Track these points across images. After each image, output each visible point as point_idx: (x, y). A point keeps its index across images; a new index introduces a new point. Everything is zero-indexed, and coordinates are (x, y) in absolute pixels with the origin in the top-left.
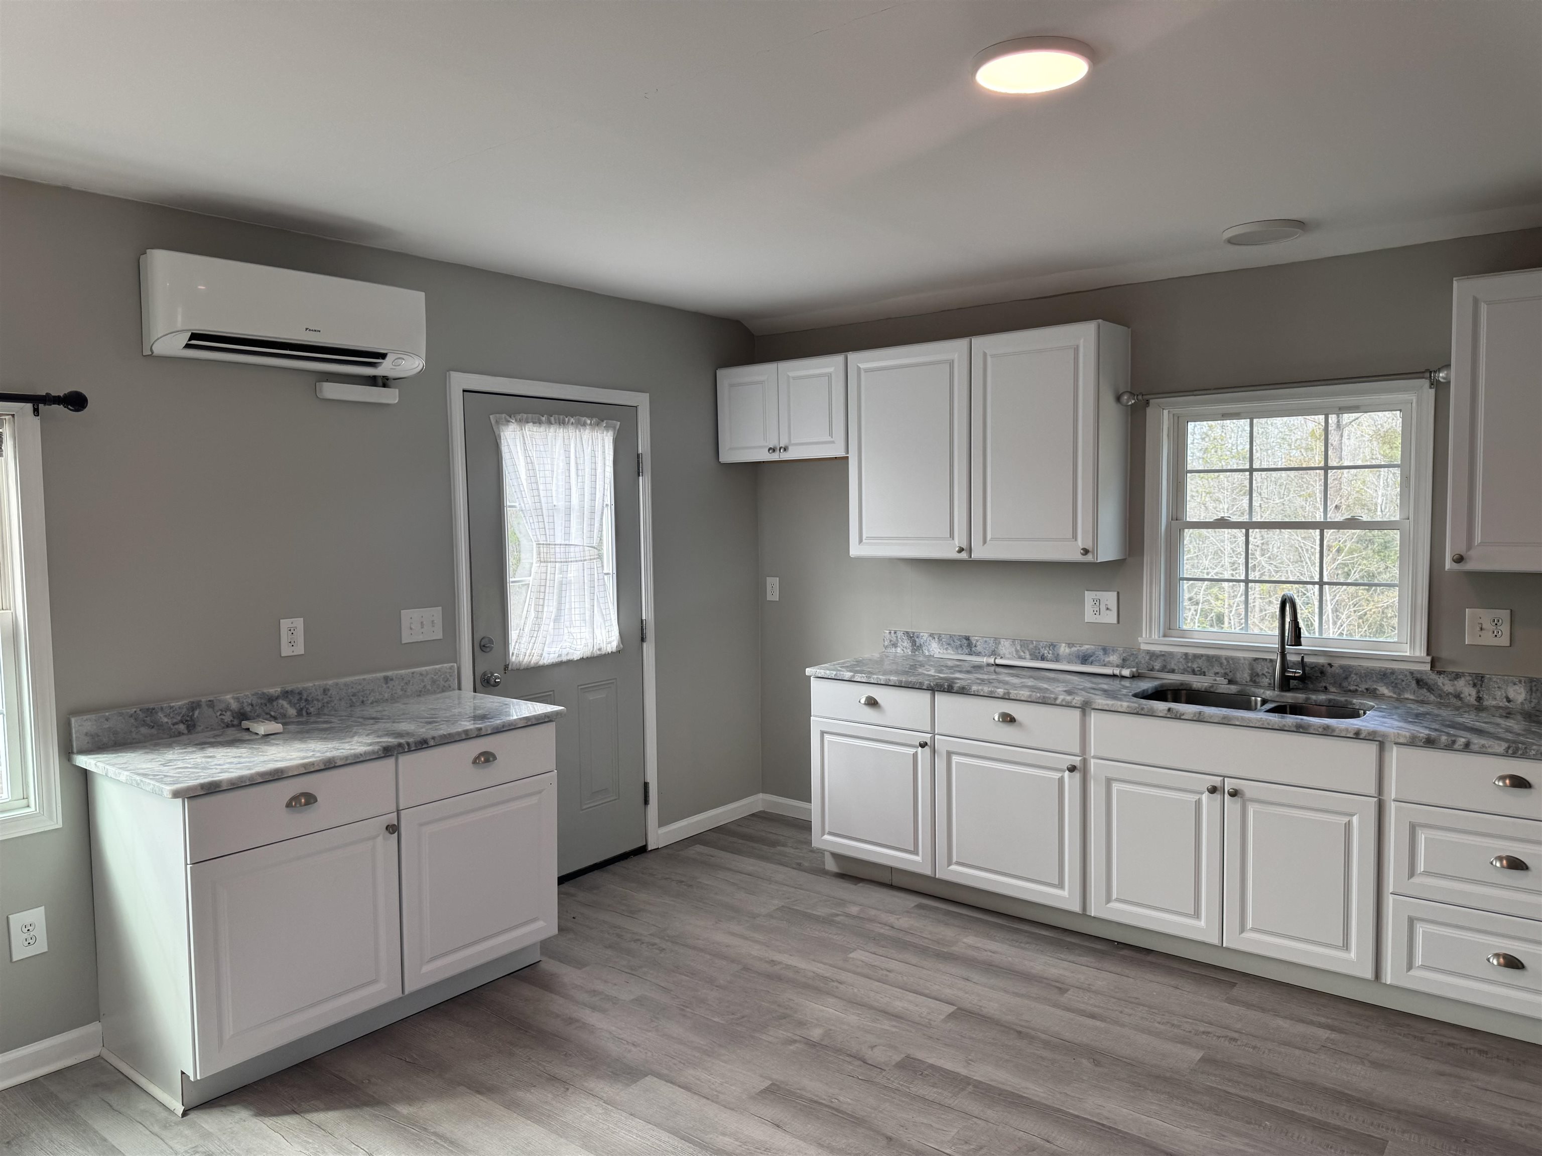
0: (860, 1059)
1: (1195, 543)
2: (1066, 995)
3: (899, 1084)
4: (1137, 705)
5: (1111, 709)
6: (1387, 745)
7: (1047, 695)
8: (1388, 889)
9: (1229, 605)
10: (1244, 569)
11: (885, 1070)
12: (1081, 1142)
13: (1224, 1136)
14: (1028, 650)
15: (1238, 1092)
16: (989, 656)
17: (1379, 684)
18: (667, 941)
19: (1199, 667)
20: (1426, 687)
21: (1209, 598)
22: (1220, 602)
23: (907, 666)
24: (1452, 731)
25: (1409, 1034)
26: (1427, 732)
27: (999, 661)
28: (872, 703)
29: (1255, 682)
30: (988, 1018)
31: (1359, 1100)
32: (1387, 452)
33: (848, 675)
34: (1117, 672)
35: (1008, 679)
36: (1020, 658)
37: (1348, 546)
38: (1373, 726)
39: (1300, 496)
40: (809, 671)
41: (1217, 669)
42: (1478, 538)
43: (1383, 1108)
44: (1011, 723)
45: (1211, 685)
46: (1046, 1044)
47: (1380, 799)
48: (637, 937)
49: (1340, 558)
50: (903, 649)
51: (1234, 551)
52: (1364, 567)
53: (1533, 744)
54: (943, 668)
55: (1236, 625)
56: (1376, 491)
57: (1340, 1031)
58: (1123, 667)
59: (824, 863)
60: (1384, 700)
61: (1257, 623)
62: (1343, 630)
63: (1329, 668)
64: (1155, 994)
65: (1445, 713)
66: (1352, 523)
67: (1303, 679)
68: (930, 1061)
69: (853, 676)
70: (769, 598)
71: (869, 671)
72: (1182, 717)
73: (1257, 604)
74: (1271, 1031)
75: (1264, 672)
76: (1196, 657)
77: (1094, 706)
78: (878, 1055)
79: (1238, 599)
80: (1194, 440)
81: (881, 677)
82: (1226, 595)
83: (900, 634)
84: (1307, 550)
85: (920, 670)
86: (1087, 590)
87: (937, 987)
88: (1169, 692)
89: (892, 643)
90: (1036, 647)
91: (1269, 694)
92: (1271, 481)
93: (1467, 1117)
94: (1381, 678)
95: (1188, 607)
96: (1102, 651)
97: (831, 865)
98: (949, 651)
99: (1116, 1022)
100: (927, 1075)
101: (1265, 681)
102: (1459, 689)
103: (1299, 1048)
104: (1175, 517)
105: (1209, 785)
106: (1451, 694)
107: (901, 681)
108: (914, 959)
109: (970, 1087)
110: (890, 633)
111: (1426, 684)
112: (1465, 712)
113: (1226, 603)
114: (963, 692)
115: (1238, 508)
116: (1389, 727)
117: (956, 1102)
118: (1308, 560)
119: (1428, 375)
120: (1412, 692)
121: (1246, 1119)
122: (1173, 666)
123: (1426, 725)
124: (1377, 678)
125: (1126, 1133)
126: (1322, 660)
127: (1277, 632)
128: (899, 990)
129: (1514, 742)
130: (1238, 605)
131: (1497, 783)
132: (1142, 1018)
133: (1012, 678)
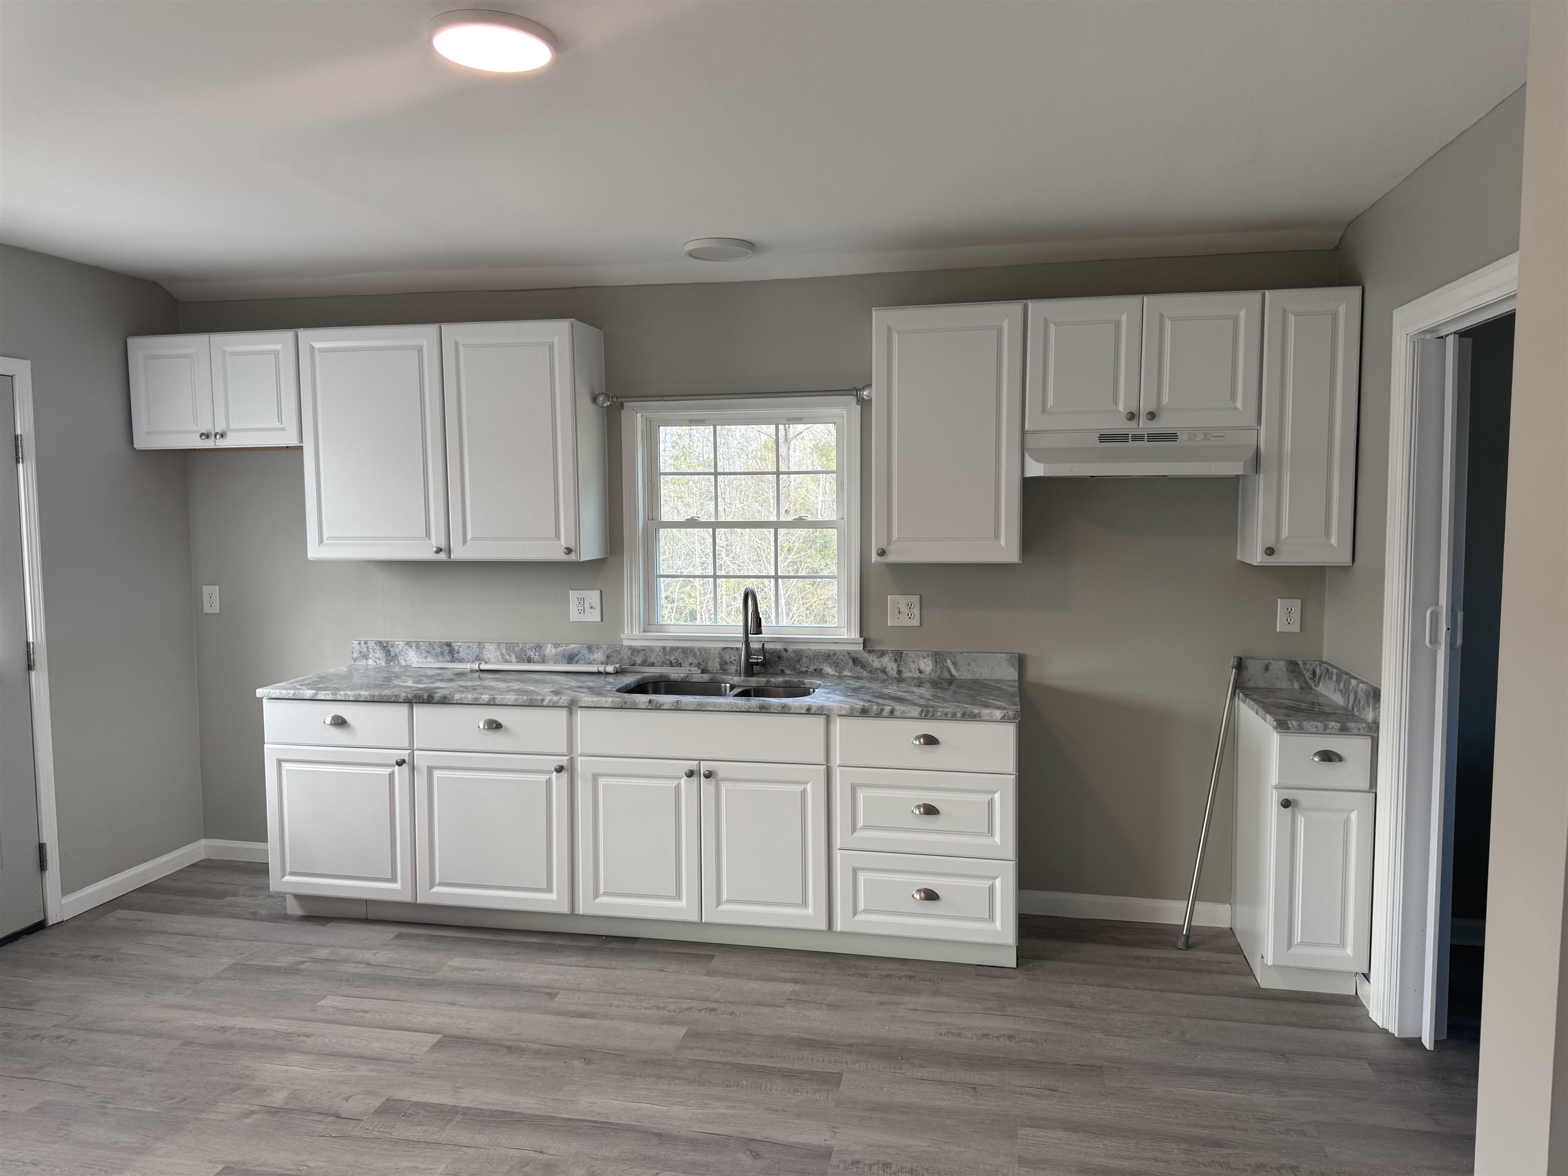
0: (333, 1115)
1: (669, 545)
2: (556, 999)
3: (379, 1131)
4: (620, 700)
5: (597, 706)
6: (832, 718)
7: (534, 697)
8: (837, 846)
9: (700, 602)
10: (712, 568)
11: (362, 1120)
12: (574, 1144)
13: (707, 1104)
14: (514, 653)
15: (718, 1059)
16: (473, 662)
17: (825, 665)
18: (78, 1029)
19: (676, 659)
20: (860, 664)
21: (683, 596)
22: (693, 599)
23: (381, 679)
24: (880, 701)
25: (856, 974)
26: (862, 703)
27: (483, 667)
28: (340, 722)
29: (724, 670)
30: (476, 1039)
31: (819, 1042)
32: (825, 463)
33: (309, 693)
34: (602, 669)
35: (493, 684)
36: (506, 661)
37: (797, 546)
38: (821, 701)
39: (756, 502)
40: (260, 692)
41: (691, 660)
42: (895, 536)
43: (838, 1045)
44: (497, 730)
45: (686, 675)
46: (537, 1053)
47: (828, 766)
48: (35, 1033)
49: (791, 556)
50: (377, 659)
51: (703, 552)
52: (809, 565)
53: (940, 707)
54: (422, 678)
55: (707, 620)
56: (817, 498)
57: (803, 982)
58: (607, 664)
59: (285, 907)
60: (828, 678)
61: (725, 618)
62: (794, 621)
63: (784, 653)
64: (641, 980)
65: (875, 686)
66: (800, 523)
67: (763, 664)
68: (414, 1099)
69: (316, 694)
70: (207, 609)
71: (335, 687)
72: (662, 708)
73: (724, 600)
74: (746, 994)
75: (732, 660)
76: (673, 649)
77: (580, 705)
78: (353, 1107)
79: (708, 596)
80: (665, 448)
81: (349, 693)
82: (698, 593)
83: (371, 644)
84: (764, 550)
85: (396, 682)
86: (571, 590)
87: (420, 1018)
88: (650, 685)
89: (362, 654)
90: (521, 649)
91: (736, 680)
92: (733, 488)
93: (902, 1037)
94: (826, 659)
95: (665, 605)
96: (587, 649)
97: (294, 909)
98: (429, 660)
99: (605, 1017)
100: (410, 1114)
101: (733, 668)
102: (884, 665)
103: (769, 1006)
104: (650, 517)
105: (686, 770)
106: (879, 669)
107: (374, 696)
108: (393, 994)
109: (459, 1116)
110: (360, 643)
111: (860, 662)
112: (890, 684)
113: (698, 600)
114: (445, 701)
115: (705, 512)
116: (833, 702)
117: (443, 1136)
118: (765, 559)
119: (855, 392)
120: (850, 669)
121: (726, 1083)
122: (652, 659)
123: (861, 697)
124: (822, 659)
125: (617, 1124)
126: (779, 646)
127: (741, 623)
128: (377, 1030)
129: (926, 706)
130: (708, 602)
131: (914, 742)
132: (630, 1007)
133: (496, 683)
